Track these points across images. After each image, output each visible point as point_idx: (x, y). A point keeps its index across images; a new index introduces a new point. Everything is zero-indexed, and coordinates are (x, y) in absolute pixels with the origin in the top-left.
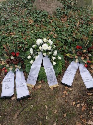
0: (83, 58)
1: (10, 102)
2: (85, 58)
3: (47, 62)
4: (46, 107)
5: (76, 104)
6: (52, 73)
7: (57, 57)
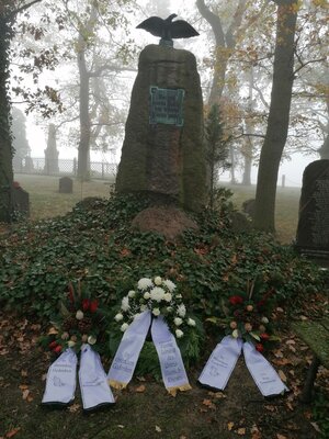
0: (248, 327)
1: (64, 417)
2: (255, 328)
3: (160, 331)
4: (158, 429)
5: (235, 428)
6: (172, 354)
7: (185, 319)
